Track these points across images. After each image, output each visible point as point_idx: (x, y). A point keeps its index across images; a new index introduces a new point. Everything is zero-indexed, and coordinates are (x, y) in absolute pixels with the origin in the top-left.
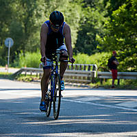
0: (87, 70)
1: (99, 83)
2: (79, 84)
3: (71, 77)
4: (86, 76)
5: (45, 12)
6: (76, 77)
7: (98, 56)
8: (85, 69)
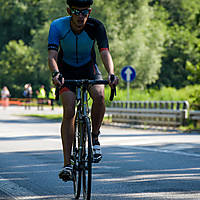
0: (175, 108)
1: (192, 127)
2: (165, 128)
3: (155, 119)
4: (174, 117)
5: (119, 34)
6: (160, 119)
7: (189, 90)
8: (172, 108)
